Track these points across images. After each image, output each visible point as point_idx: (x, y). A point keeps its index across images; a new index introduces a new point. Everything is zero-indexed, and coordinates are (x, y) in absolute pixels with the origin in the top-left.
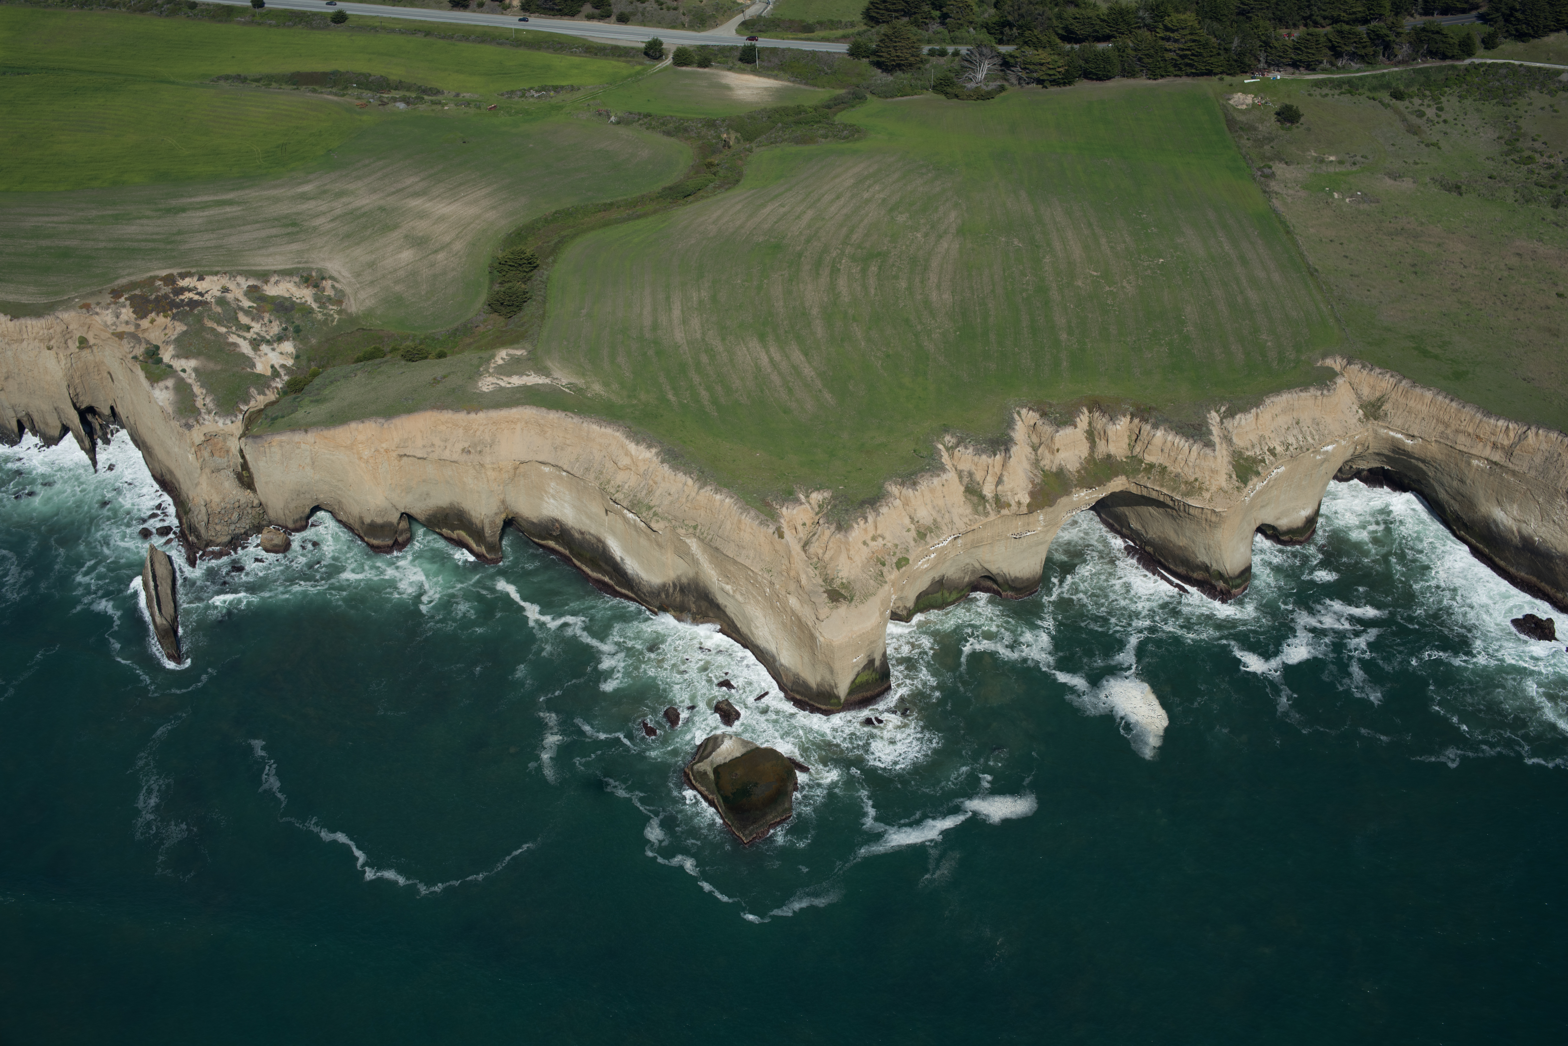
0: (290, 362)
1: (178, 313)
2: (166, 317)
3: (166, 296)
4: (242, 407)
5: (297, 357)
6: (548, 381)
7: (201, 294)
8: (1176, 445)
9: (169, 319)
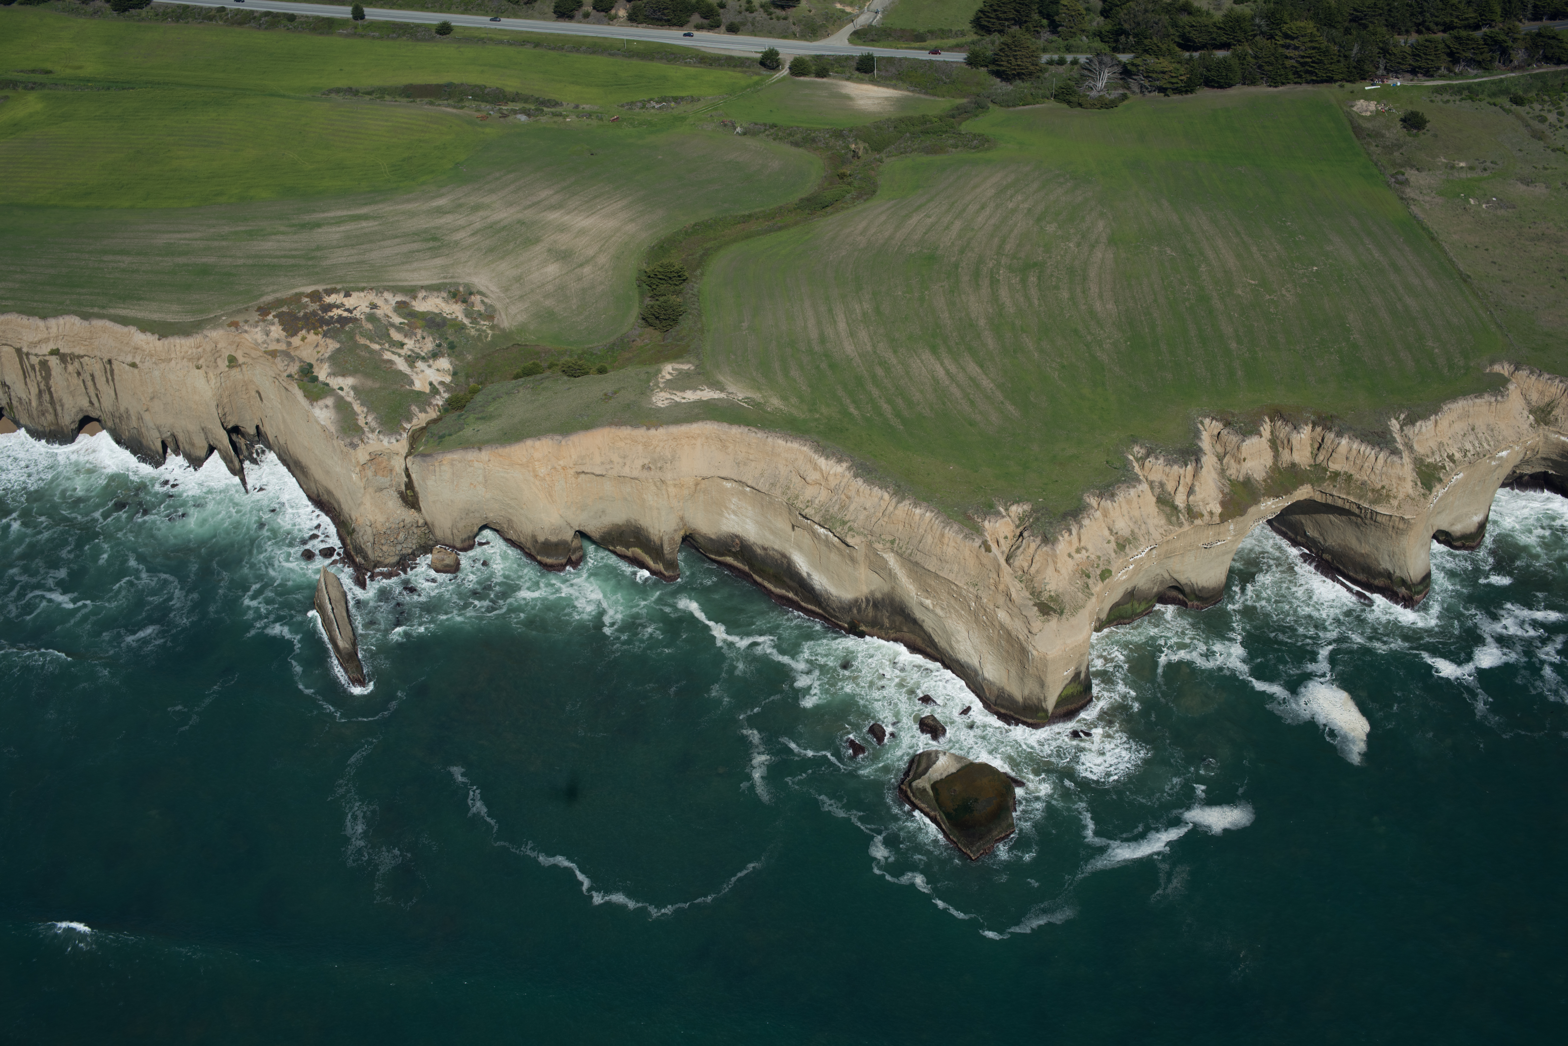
0: (448, 379)
1: (329, 330)
2: (316, 334)
3: (314, 313)
4: (405, 425)
5: (455, 374)
6: (723, 395)
7: (349, 311)
8: (1361, 452)
9: (320, 336)
